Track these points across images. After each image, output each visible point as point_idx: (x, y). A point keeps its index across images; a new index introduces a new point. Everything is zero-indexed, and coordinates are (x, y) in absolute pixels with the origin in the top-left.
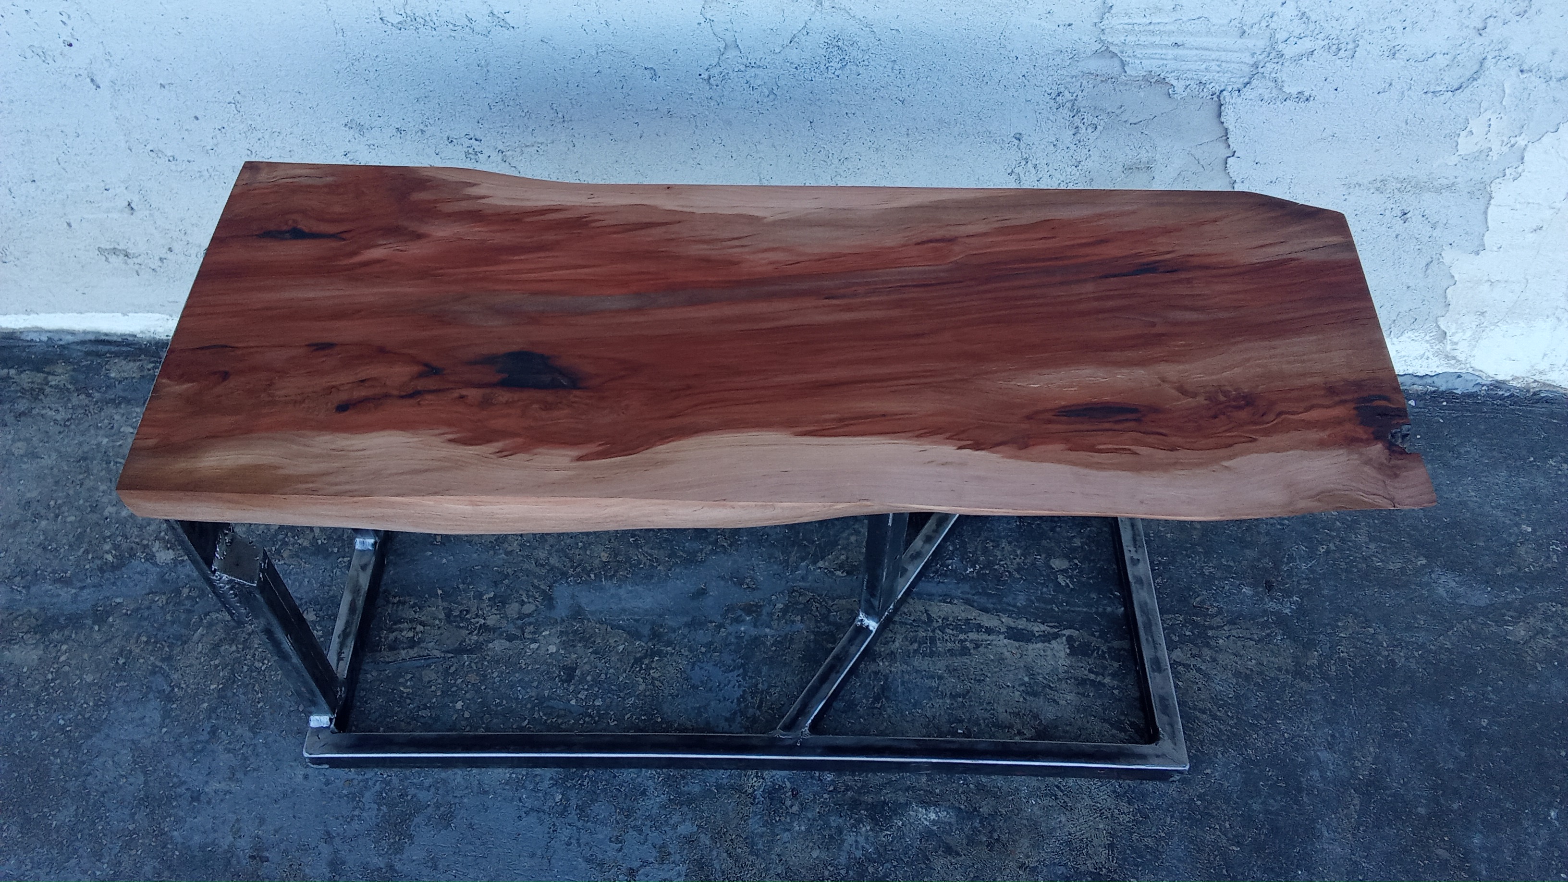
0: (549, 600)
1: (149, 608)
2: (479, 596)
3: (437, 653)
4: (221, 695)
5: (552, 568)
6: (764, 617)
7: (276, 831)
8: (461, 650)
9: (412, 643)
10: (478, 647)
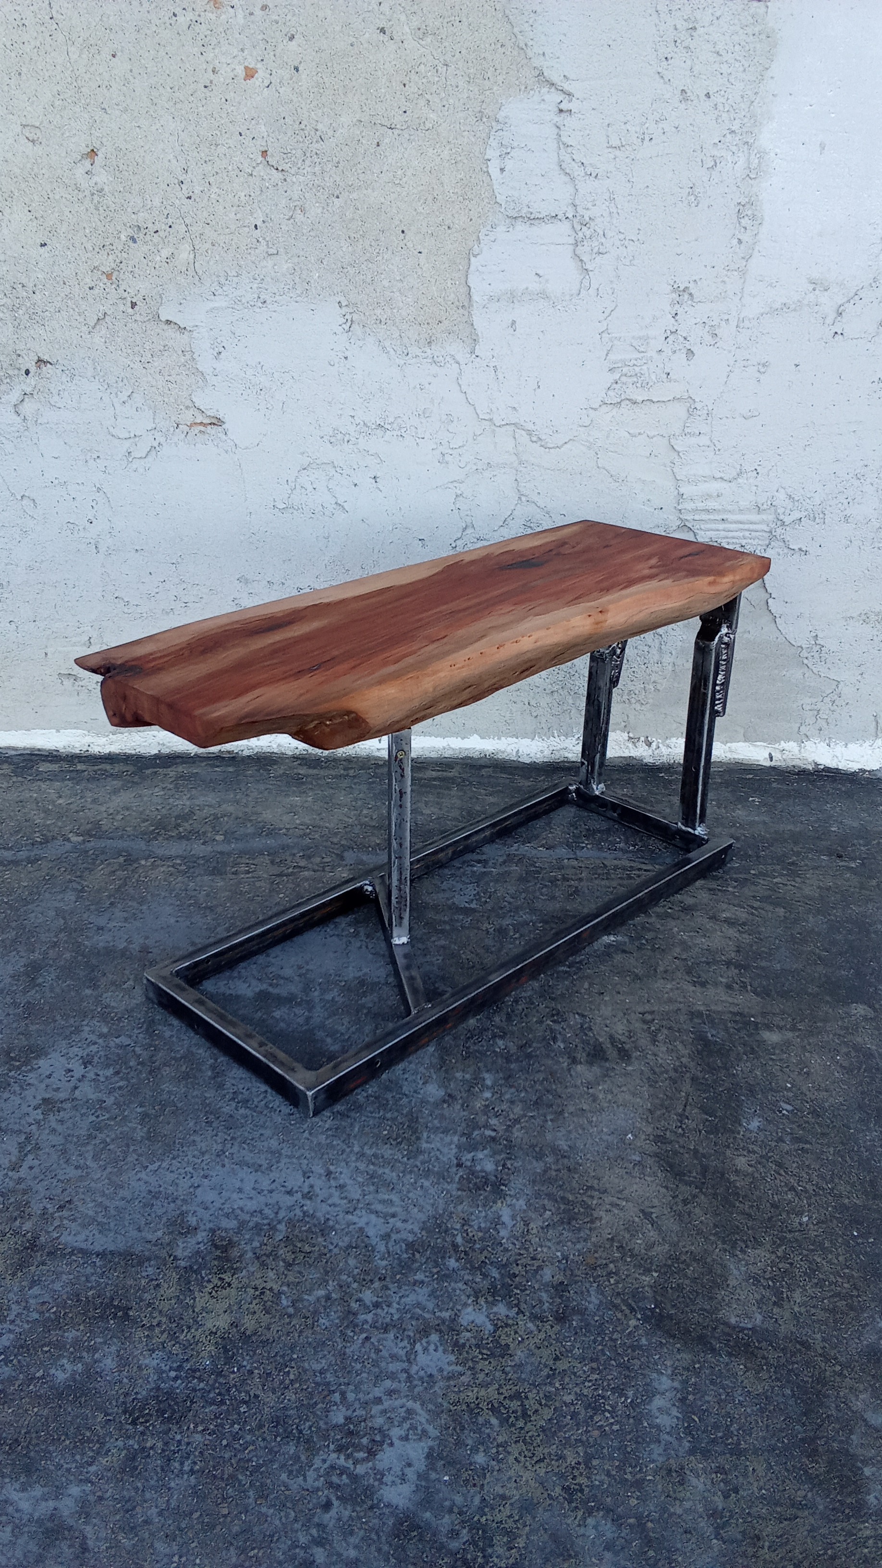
0: (342, 858)
1: (66, 858)
2: (294, 855)
3: (265, 876)
4: (118, 890)
5: (342, 845)
6: (490, 864)
7: (156, 942)
8: (280, 875)
9: (248, 872)
10: (292, 874)
